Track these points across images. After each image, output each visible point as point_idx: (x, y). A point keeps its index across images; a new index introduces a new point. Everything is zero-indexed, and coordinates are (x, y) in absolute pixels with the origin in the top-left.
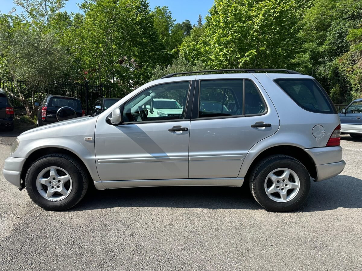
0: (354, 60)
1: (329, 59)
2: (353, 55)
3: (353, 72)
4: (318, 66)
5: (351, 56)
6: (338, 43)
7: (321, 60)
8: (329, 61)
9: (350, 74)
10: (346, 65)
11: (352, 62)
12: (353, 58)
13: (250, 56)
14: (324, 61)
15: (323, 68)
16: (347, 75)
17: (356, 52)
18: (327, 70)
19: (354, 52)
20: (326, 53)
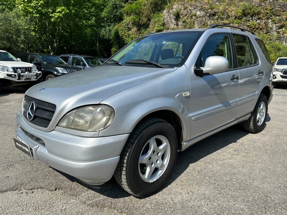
0: (129, 28)
1: (108, 24)
2: (128, 24)
3: (129, 36)
4: (100, 29)
5: (126, 24)
6: (114, 12)
7: (102, 24)
8: (108, 26)
9: (127, 38)
10: (123, 31)
11: (127, 29)
12: (128, 26)
13: (63, 13)
14: (104, 26)
15: (105, 31)
16: (125, 38)
17: (129, 22)
18: (108, 33)
19: (128, 21)
20: (105, 19)
